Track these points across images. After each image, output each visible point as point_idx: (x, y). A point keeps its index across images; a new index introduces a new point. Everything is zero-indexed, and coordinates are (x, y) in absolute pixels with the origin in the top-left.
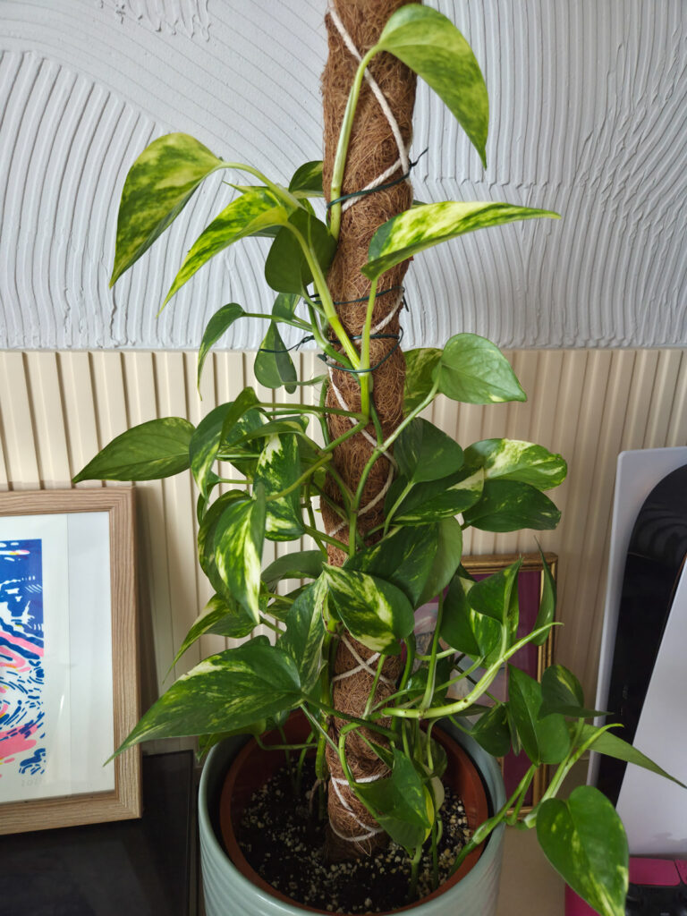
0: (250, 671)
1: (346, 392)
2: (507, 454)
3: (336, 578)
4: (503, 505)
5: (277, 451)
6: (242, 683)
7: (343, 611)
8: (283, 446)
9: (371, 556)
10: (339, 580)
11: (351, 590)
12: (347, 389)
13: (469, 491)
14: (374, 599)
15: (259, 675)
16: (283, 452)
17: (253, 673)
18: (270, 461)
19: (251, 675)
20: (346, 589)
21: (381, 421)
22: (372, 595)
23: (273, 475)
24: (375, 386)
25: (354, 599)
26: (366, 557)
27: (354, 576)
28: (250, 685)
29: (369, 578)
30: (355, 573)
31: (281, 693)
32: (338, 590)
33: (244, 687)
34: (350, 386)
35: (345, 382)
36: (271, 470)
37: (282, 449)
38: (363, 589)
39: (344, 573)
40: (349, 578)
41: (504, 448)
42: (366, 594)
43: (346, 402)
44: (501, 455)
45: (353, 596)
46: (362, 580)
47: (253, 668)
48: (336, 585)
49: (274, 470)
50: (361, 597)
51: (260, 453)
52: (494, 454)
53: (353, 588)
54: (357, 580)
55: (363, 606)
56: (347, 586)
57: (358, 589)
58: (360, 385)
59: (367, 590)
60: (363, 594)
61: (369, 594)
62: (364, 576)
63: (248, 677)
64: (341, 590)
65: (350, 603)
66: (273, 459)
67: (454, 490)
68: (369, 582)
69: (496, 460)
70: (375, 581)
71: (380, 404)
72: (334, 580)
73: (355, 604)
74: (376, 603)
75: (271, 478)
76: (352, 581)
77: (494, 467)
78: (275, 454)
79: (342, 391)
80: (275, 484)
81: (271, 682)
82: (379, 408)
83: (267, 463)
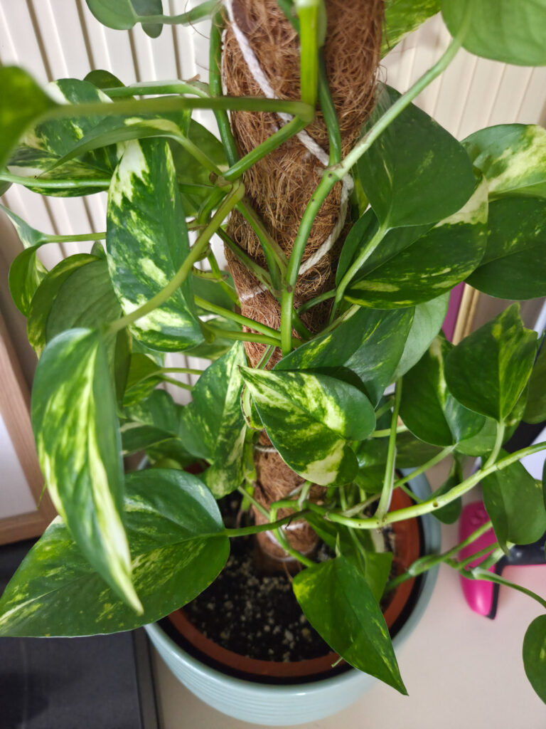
0: (150, 508)
1: (265, 46)
2: (535, 153)
3: (263, 386)
4: (515, 242)
5: (140, 175)
6: (141, 530)
7: (278, 436)
8: (149, 164)
9: (316, 351)
10: (269, 390)
11: (286, 400)
12: (266, 38)
13: (468, 225)
14: (320, 405)
15: (163, 515)
16: (151, 177)
17: (155, 511)
18: (130, 195)
19: (153, 514)
20: (280, 401)
21: (338, 112)
22: (316, 400)
23: (138, 225)
24: (330, 29)
25: (293, 412)
26: (308, 352)
27: (291, 379)
28: (152, 532)
29: (313, 378)
30: (292, 374)
31: (196, 542)
32: (268, 406)
33: (144, 536)
34: (274, 32)
35: (263, 19)
36: (133, 214)
37: (147, 171)
38: (304, 395)
39: (274, 377)
40: (282, 384)
41: (530, 142)
42: (308, 401)
43: (264, 70)
44: (521, 155)
45: (288, 409)
46: (302, 383)
47: (154, 504)
48: (263, 398)
49: (139, 215)
50: (301, 406)
51: (109, 177)
52: (507, 153)
53: (289, 396)
54: (295, 384)
55: (305, 419)
56: (279, 396)
57: (296, 397)
58: (297, 27)
59: (309, 395)
60: (304, 401)
61: (313, 401)
62: (305, 376)
63: (149, 520)
64: (272, 404)
65: (287, 420)
66: (134, 192)
67: (446, 225)
68: (313, 384)
69: (510, 163)
70: (321, 382)
71: (338, 73)
72: (261, 391)
73: (293, 419)
74: (323, 411)
75: (136, 232)
76: (287, 387)
77: (505, 175)
78: (136, 181)
79: (255, 44)
80: (143, 243)
81: (181, 524)
82: (336, 84)
83: (125, 200)
